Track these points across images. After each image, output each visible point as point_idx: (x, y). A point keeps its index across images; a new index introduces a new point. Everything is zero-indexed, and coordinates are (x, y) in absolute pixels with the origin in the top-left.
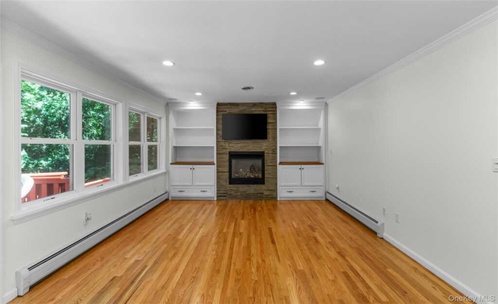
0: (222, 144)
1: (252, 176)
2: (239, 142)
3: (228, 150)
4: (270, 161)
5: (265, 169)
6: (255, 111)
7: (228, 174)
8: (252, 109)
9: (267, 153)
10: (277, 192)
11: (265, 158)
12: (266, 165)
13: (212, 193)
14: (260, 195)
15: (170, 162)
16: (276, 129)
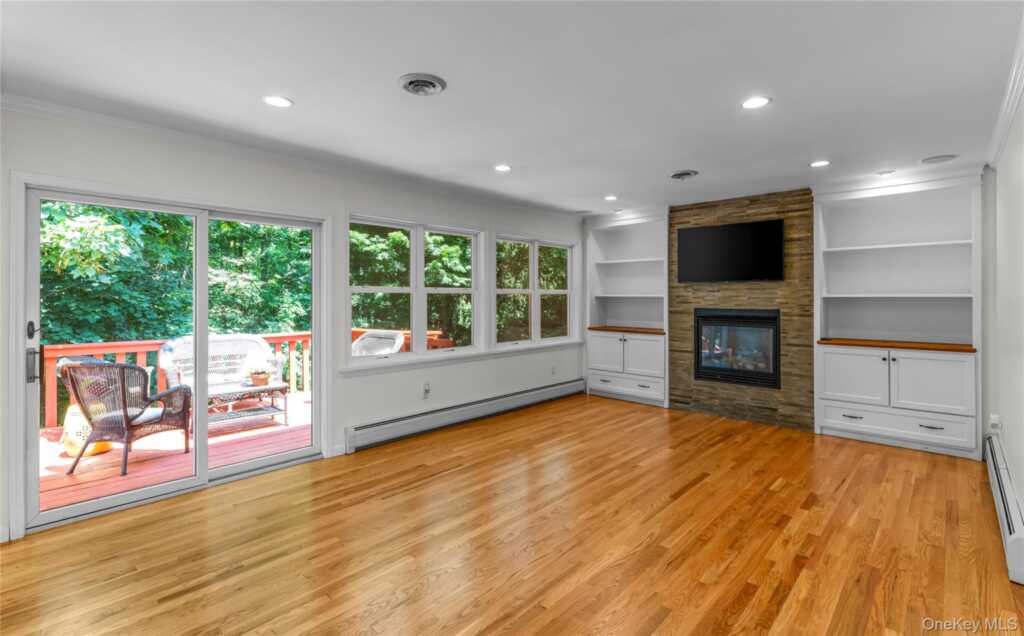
0: (682, 292)
1: (750, 367)
2: (716, 286)
3: (692, 307)
4: (795, 334)
5: (782, 352)
6: (756, 214)
7: (691, 356)
8: (749, 212)
9: (785, 314)
10: (813, 413)
11: (782, 327)
12: (782, 341)
13: (659, 392)
14: (767, 413)
15: (588, 325)
16: (811, 254)
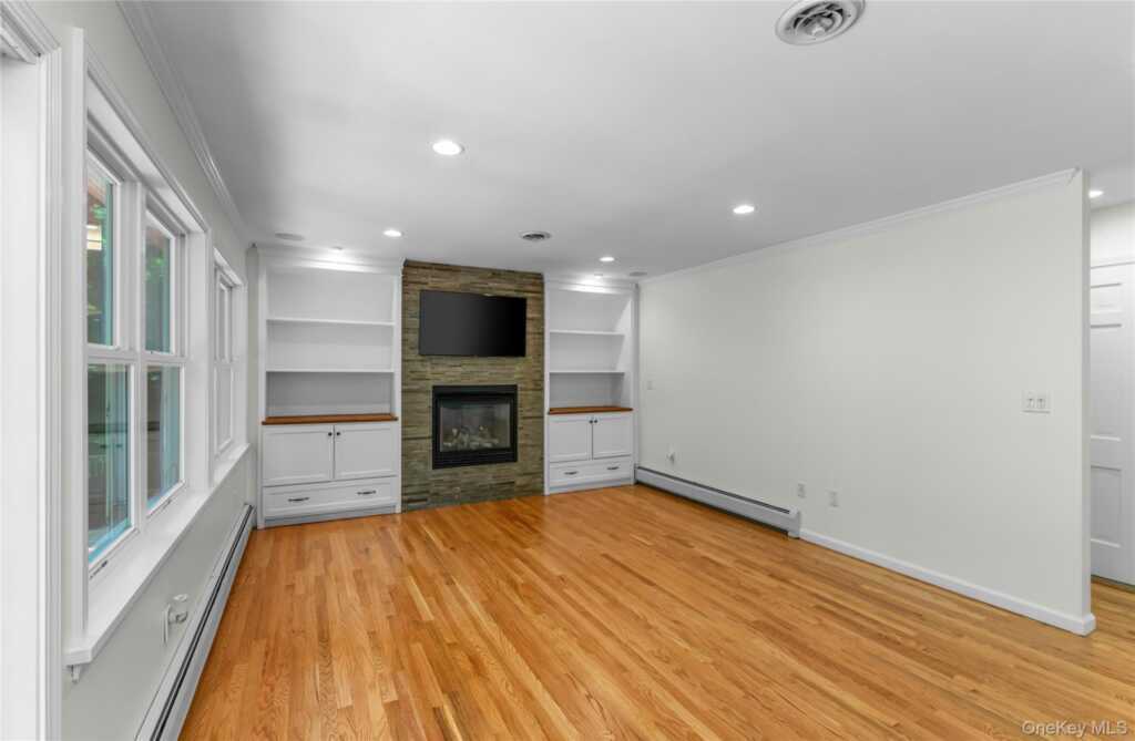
0: (418, 366)
1: (488, 445)
2: (457, 361)
3: (432, 383)
4: (529, 407)
5: (519, 425)
7: (429, 442)
8: (491, 285)
9: (522, 390)
10: (543, 478)
11: (519, 402)
12: (519, 416)
13: (389, 496)
14: (507, 487)
15: (262, 418)
16: (542, 334)
